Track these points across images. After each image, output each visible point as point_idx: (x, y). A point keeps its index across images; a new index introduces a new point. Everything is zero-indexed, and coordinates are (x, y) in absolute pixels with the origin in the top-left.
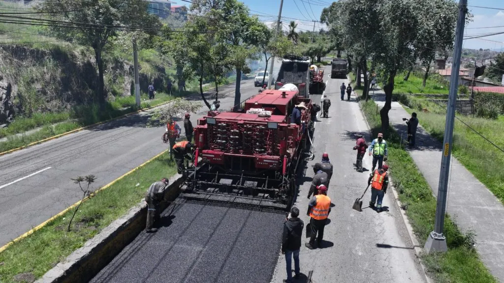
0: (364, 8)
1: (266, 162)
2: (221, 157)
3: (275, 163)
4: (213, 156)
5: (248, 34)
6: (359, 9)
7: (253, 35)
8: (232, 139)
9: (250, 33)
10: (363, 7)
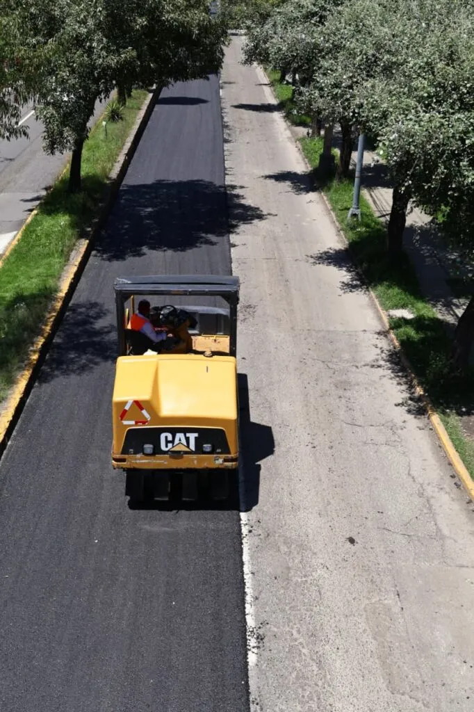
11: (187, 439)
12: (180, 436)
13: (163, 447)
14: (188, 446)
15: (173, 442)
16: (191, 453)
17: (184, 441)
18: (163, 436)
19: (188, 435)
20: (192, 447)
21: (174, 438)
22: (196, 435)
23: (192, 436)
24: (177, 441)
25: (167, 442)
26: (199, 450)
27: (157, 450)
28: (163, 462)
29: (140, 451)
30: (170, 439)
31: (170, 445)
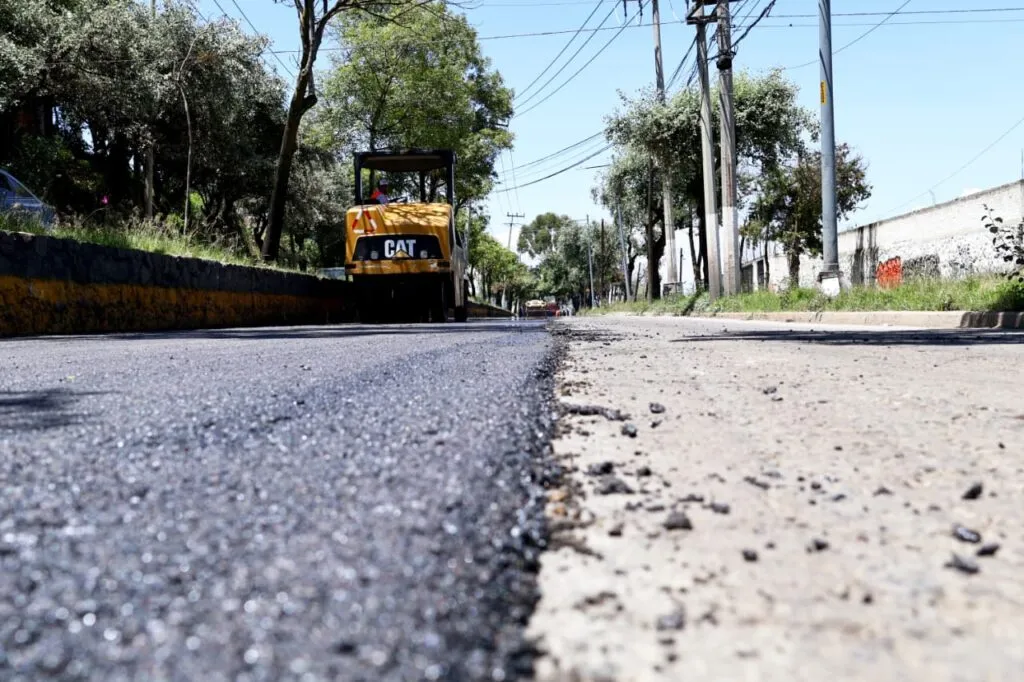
11: (407, 246)
12: (401, 242)
13: (387, 255)
14: (408, 253)
15: (394, 249)
16: (411, 258)
17: (404, 248)
18: (387, 243)
19: (408, 241)
20: (411, 253)
21: (396, 245)
22: (414, 241)
23: (411, 242)
24: (398, 248)
25: (390, 249)
26: (417, 256)
27: (382, 256)
28: (387, 267)
29: (368, 257)
30: (393, 245)
31: (392, 252)
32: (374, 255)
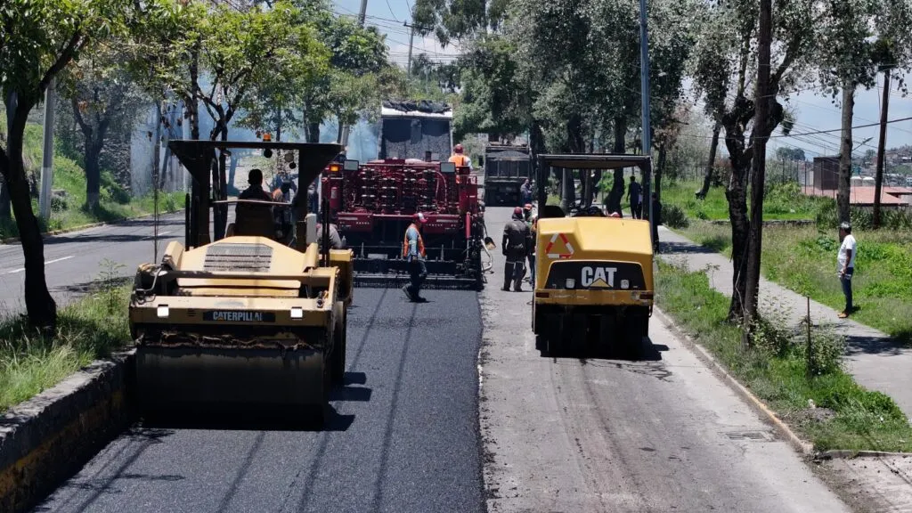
0: (561, 11)
1: (440, 223)
2: (368, 220)
3: (453, 223)
4: (356, 219)
5: (339, 52)
6: (551, 11)
7: (353, 53)
8: (385, 192)
9: (346, 49)
10: (558, 9)
11: (607, 274)
12: (600, 271)
13: (584, 283)
14: (607, 282)
15: (593, 277)
16: (610, 288)
17: (603, 277)
18: (584, 270)
19: (607, 269)
20: (611, 283)
21: (594, 273)
22: (615, 269)
23: (612, 271)
24: (597, 277)
25: (588, 277)
26: (617, 286)
27: (578, 285)
28: (583, 298)
29: (562, 285)
30: (591, 273)
31: (590, 280)
32: (570, 283)
